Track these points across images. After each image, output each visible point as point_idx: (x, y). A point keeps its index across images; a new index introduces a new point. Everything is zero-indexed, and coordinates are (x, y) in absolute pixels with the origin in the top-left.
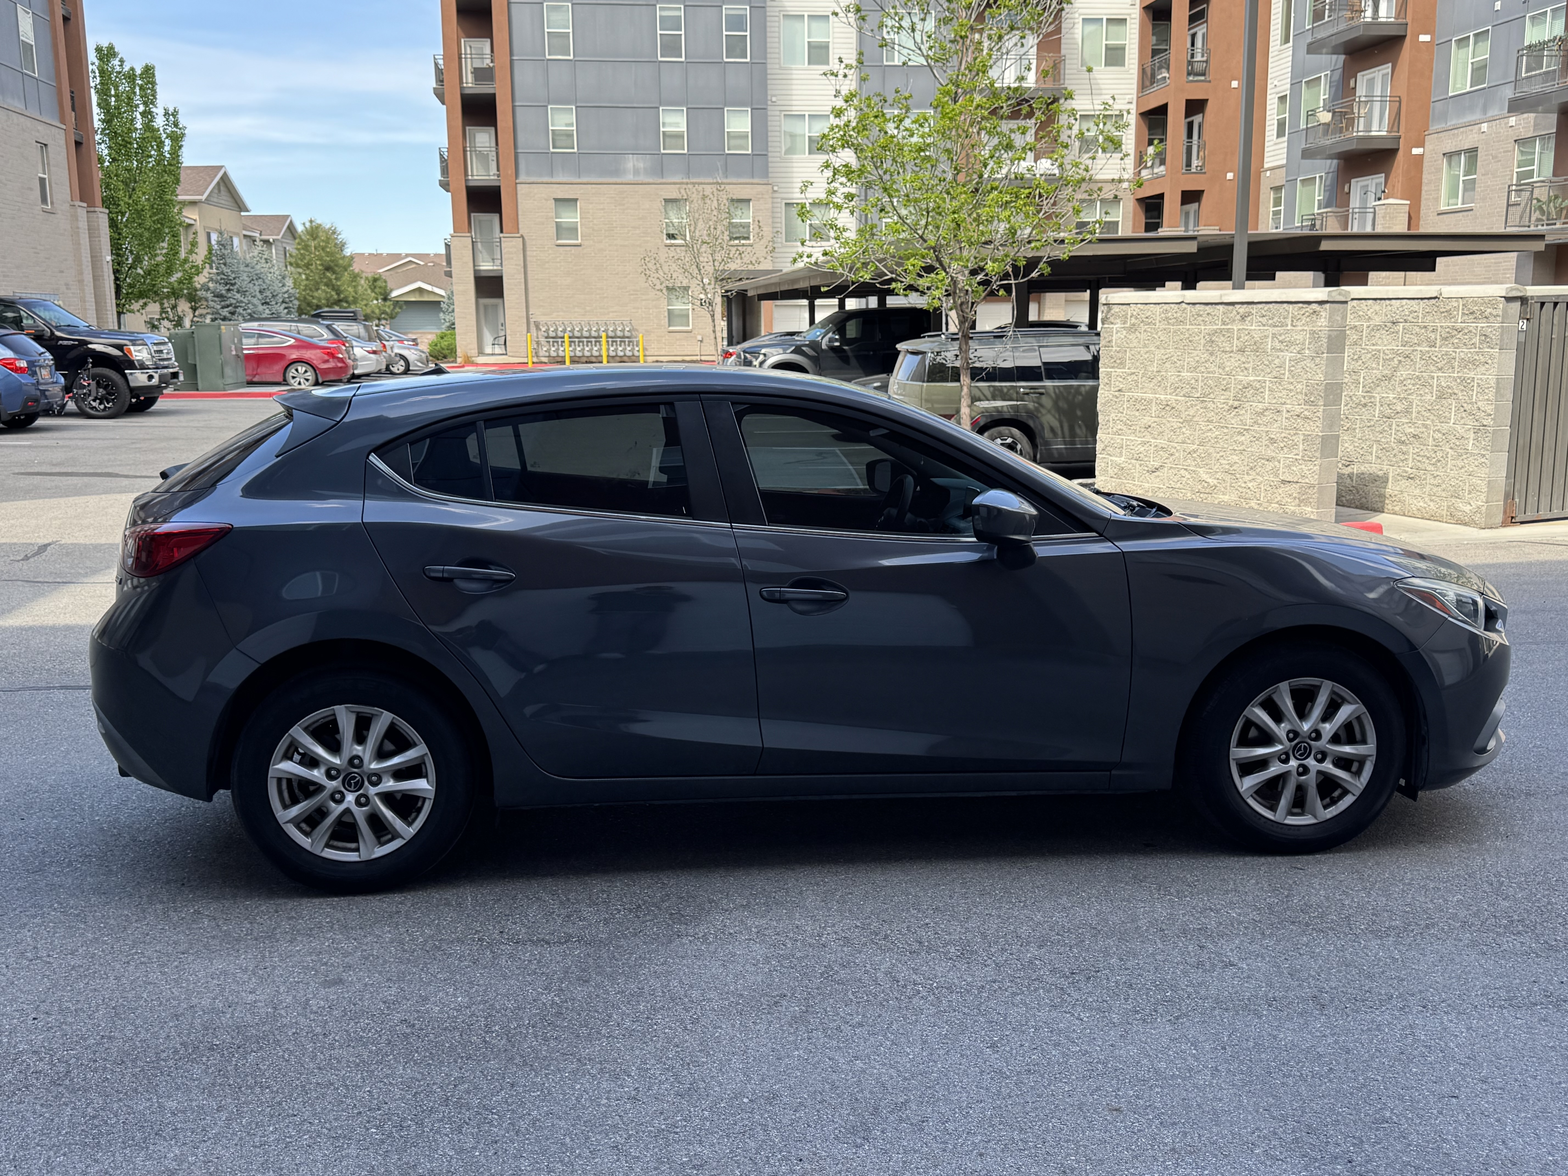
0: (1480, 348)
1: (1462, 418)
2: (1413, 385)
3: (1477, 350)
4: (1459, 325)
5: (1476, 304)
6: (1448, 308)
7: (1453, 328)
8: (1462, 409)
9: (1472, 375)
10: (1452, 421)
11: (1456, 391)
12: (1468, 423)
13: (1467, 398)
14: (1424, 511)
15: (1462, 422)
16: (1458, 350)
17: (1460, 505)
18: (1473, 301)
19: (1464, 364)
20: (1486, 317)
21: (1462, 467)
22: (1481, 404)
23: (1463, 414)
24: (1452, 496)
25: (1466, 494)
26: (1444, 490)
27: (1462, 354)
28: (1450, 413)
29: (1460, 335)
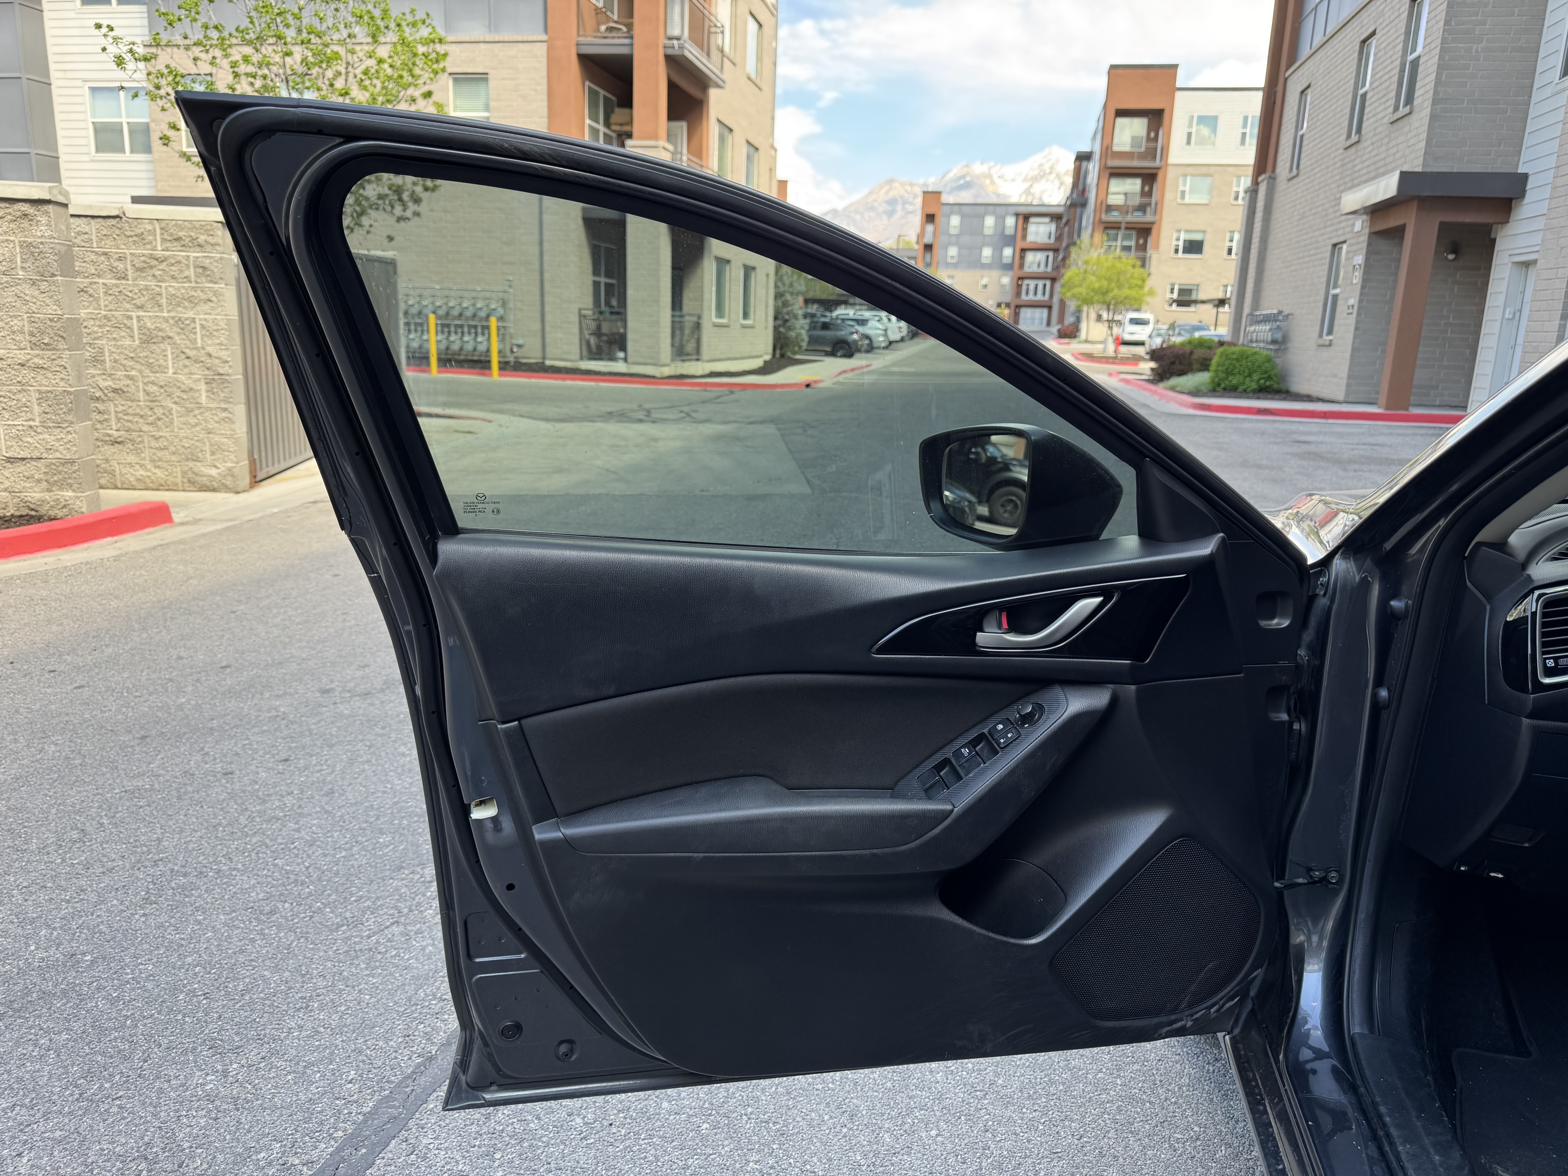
0: (196, 282)
1: (186, 366)
2: (100, 326)
3: (193, 285)
4: (159, 253)
5: (182, 229)
6: (140, 231)
7: (151, 257)
8: (183, 356)
9: (191, 314)
10: (171, 371)
11: (171, 334)
12: (195, 370)
13: (188, 343)
14: (148, 481)
15: (186, 370)
16: (163, 285)
17: (203, 469)
18: (176, 225)
19: (176, 301)
20: (200, 246)
21: (197, 425)
22: (210, 349)
23: (187, 362)
24: (188, 460)
25: (208, 456)
26: (174, 453)
27: (170, 289)
28: (166, 361)
29: (163, 266)
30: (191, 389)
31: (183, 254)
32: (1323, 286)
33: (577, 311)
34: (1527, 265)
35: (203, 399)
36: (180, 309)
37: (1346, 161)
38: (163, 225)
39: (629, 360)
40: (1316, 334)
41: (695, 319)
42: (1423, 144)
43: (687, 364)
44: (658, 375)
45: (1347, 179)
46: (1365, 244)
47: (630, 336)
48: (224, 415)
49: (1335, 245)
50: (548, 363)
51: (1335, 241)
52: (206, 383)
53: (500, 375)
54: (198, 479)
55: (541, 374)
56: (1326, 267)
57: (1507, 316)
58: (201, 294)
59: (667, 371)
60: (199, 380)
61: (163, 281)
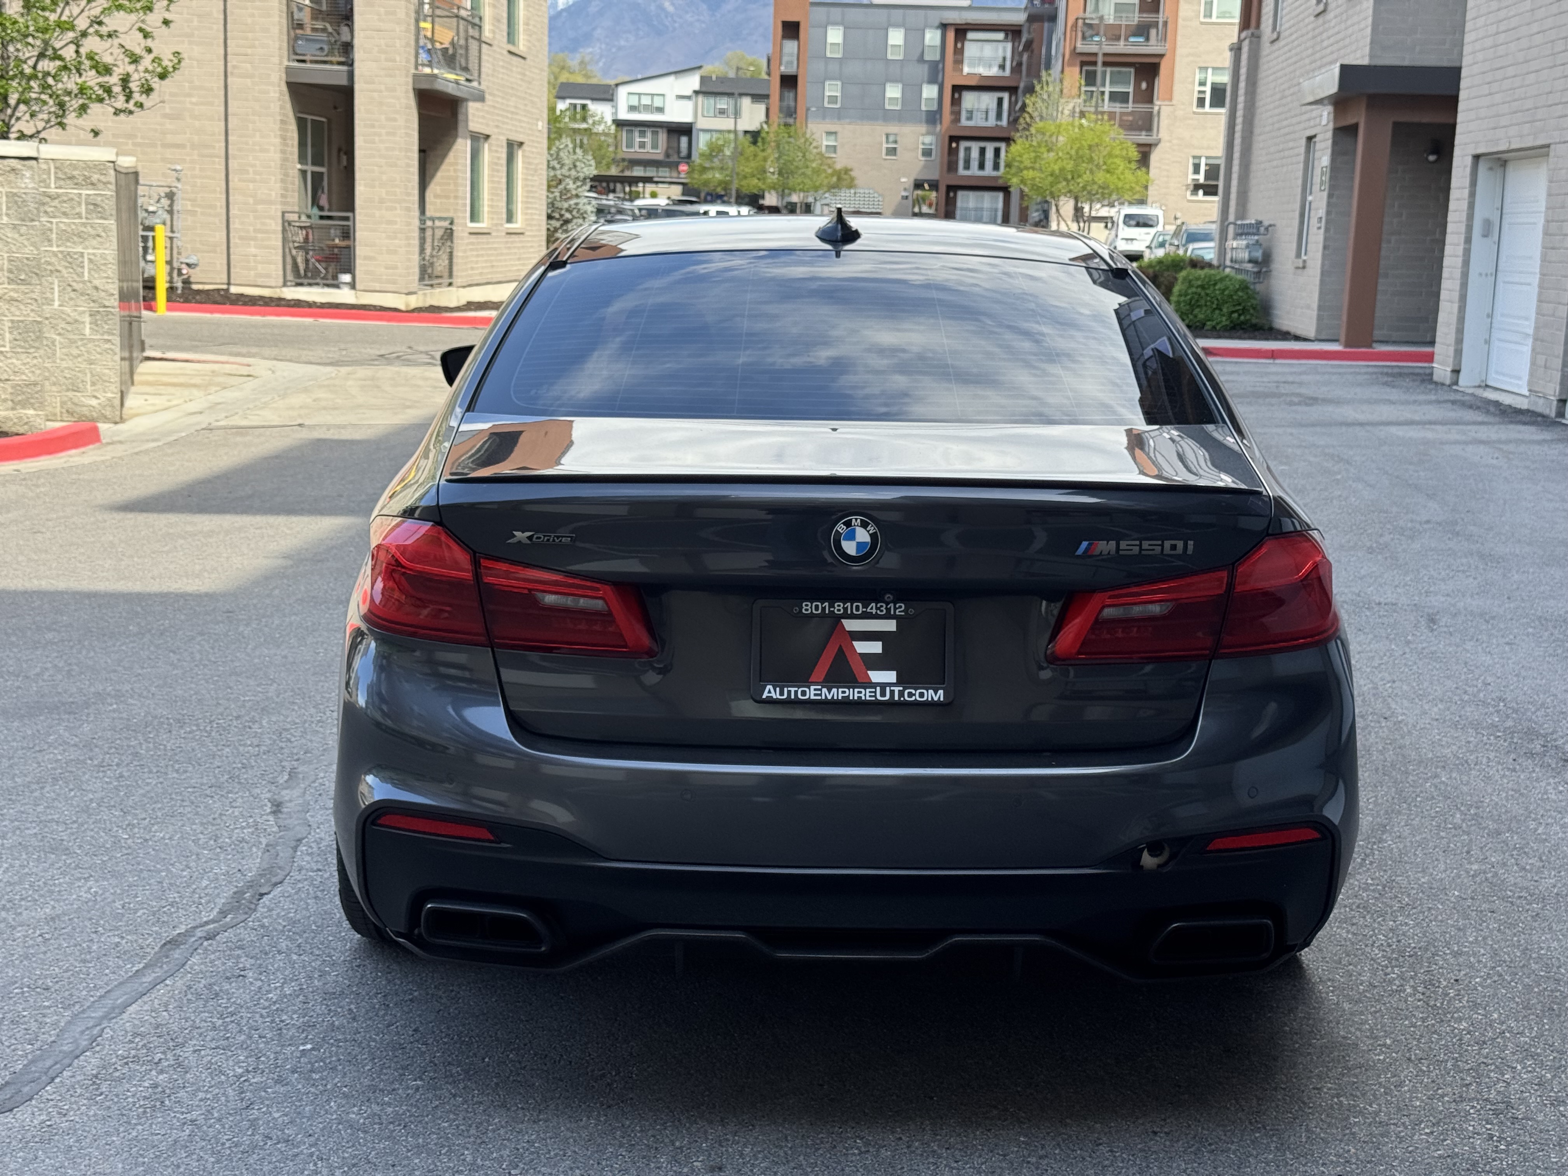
1: (71, 299)
3: (84, 220)
4: (53, 190)
7: (45, 194)
8: (69, 289)
9: (79, 249)
10: (57, 303)
11: (60, 268)
12: (81, 303)
13: (75, 276)
15: (72, 303)
16: (54, 220)
18: (70, 165)
19: (65, 236)
20: (93, 184)
21: (79, 356)
22: (97, 282)
23: (73, 295)
24: (68, 390)
25: (88, 387)
26: (54, 384)
27: (61, 225)
28: (53, 293)
29: (56, 203)
30: (76, 321)
31: (76, 191)
32: (1299, 190)
33: (280, 214)
35: (87, 331)
36: (69, 244)
37: (1317, 31)
38: (58, 164)
39: (358, 286)
40: (1293, 254)
41: (446, 224)
42: (1369, 30)
43: (437, 290)
44: (403, 307)
45: (1318, 55)
46: (1329, 143)
47: (361, 251)
48: (107, 346)
49: (1310, 139)
50: (234, 290)
51: (1310, 133)
52: (91, 315)
53: (169, 309)
54: (78, 409)
55: (228, 306)
56: (1301, 166)
58: (90, 229)
59: (414, 302)
60: (84, 312)
61: (54, 217)
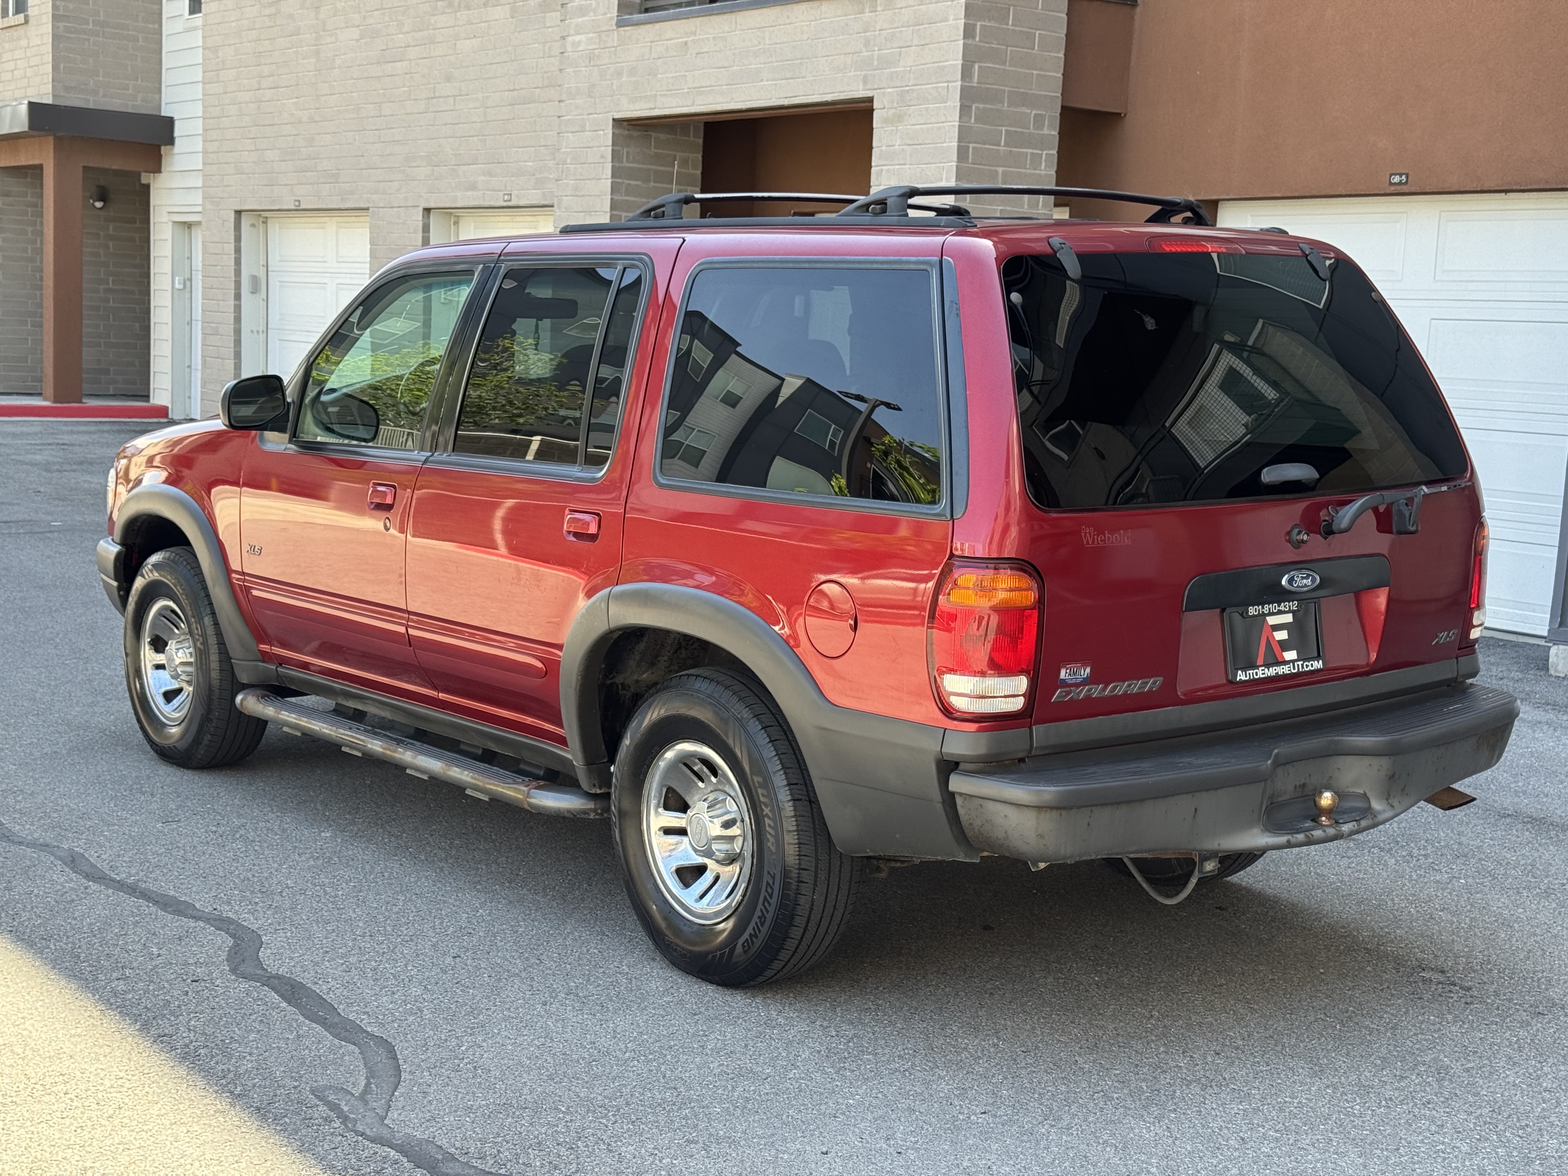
34: (189, 225)
57: (177, 286)
